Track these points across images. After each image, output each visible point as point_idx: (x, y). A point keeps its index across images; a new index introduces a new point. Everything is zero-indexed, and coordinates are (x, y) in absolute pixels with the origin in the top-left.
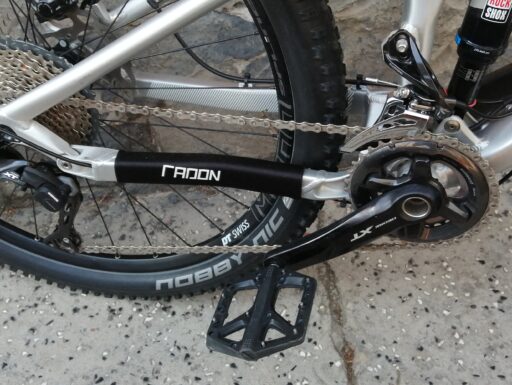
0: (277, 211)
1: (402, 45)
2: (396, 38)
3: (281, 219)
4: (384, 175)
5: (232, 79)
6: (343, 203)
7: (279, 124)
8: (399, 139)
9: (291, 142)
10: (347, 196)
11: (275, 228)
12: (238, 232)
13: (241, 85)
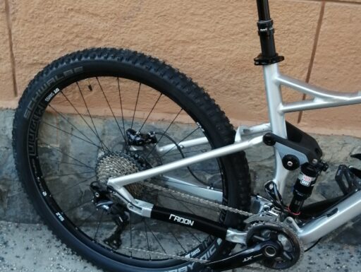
0: (214, 246)
1: (271, 187)
2: (270, 183)
3: (215, 249)
4: (260, 236)
5: (205, 184)
6: (243, 245)
7: (221, 206)
8: (267, 222)
9: (225, 215)
10: (244, 243)
11: (211, 253)
12: (194, 253)
13: (208, 187)
